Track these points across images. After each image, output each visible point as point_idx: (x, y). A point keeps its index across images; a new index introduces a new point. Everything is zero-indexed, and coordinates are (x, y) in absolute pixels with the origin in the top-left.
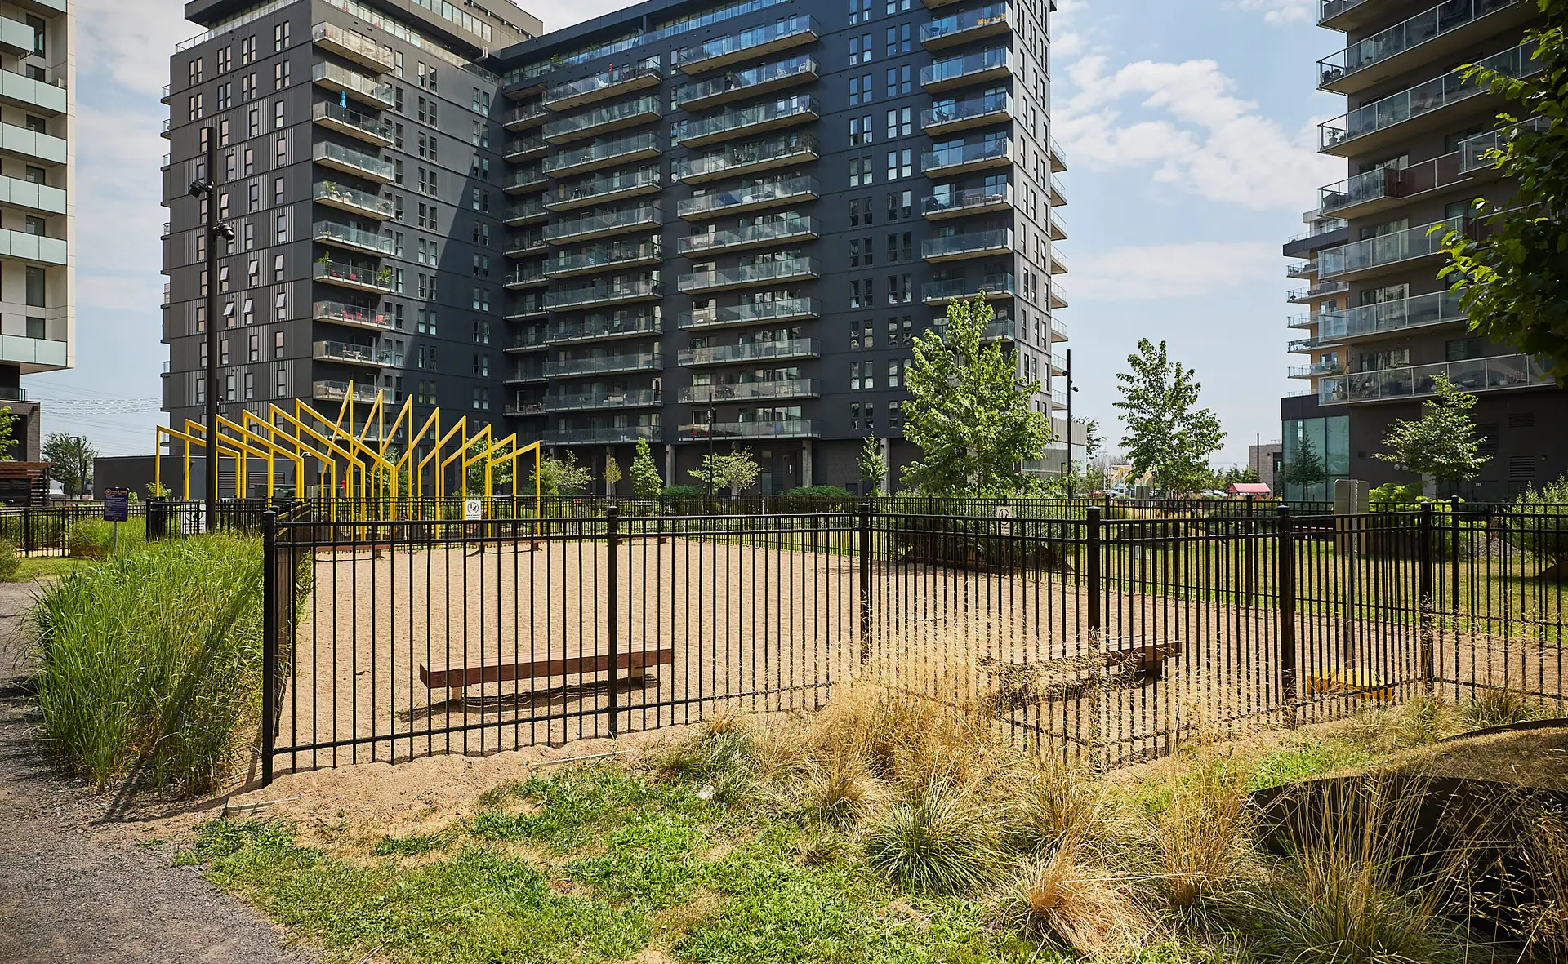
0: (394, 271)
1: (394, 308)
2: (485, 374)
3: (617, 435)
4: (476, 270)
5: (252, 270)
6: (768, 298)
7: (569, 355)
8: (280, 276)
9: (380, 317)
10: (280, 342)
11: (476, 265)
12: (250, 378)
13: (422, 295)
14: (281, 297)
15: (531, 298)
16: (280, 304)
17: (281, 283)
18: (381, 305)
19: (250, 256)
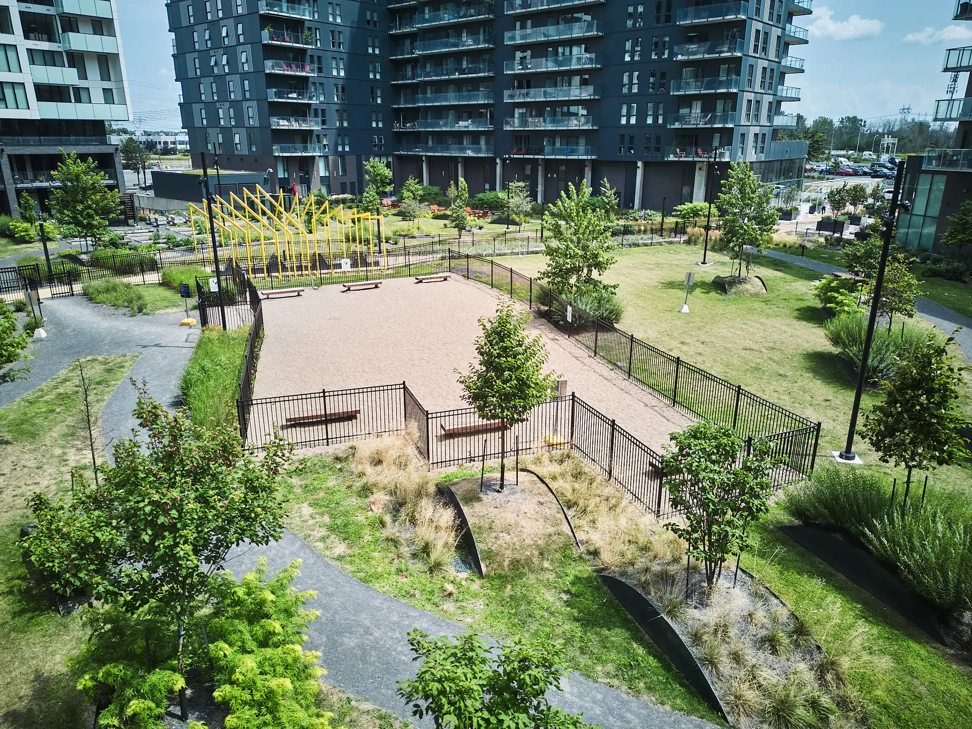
0: (314, 30)
1: (316, 59)
2: (379, 101)
3: (464, 149)
4: (368, 22)
5: (224, 34)
6: (567, 50)
7: (433, 88)
8: (242, 39)
9: (308, 68)
10: (247, 88)
11: (369, 18)
12: (232, 110)
13: (333, 47)
14: (244, 55)
15: (408, 43)
16: (244, 60)
17: (242, 44)
18: (308, 58)
19: (222, 23)
